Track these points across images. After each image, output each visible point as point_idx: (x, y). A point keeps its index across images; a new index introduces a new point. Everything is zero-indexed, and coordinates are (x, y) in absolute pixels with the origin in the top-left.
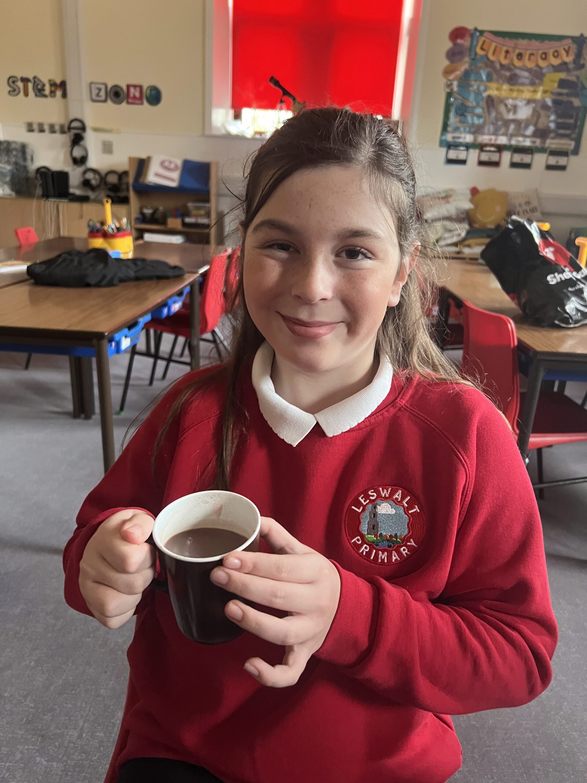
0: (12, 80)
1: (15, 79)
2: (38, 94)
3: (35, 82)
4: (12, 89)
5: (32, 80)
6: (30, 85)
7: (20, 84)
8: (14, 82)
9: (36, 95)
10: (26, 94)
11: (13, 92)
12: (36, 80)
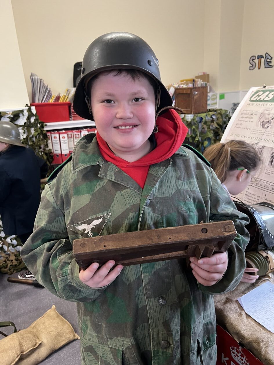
0: (252, 59)
1: (254, 58)
2: (267, 66)
3: (266, 56)
4: (251, 66)
5: (265, 56)
6: (263, 60)
7: (257, 61)
8: (253, 60)
9: (265, 67)
10: (259, 68)
11: (252, 67)
12: (267, 55)
